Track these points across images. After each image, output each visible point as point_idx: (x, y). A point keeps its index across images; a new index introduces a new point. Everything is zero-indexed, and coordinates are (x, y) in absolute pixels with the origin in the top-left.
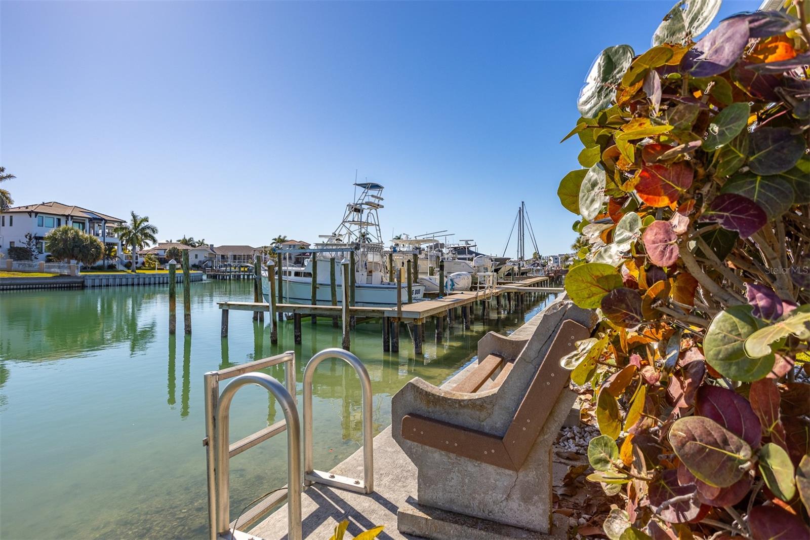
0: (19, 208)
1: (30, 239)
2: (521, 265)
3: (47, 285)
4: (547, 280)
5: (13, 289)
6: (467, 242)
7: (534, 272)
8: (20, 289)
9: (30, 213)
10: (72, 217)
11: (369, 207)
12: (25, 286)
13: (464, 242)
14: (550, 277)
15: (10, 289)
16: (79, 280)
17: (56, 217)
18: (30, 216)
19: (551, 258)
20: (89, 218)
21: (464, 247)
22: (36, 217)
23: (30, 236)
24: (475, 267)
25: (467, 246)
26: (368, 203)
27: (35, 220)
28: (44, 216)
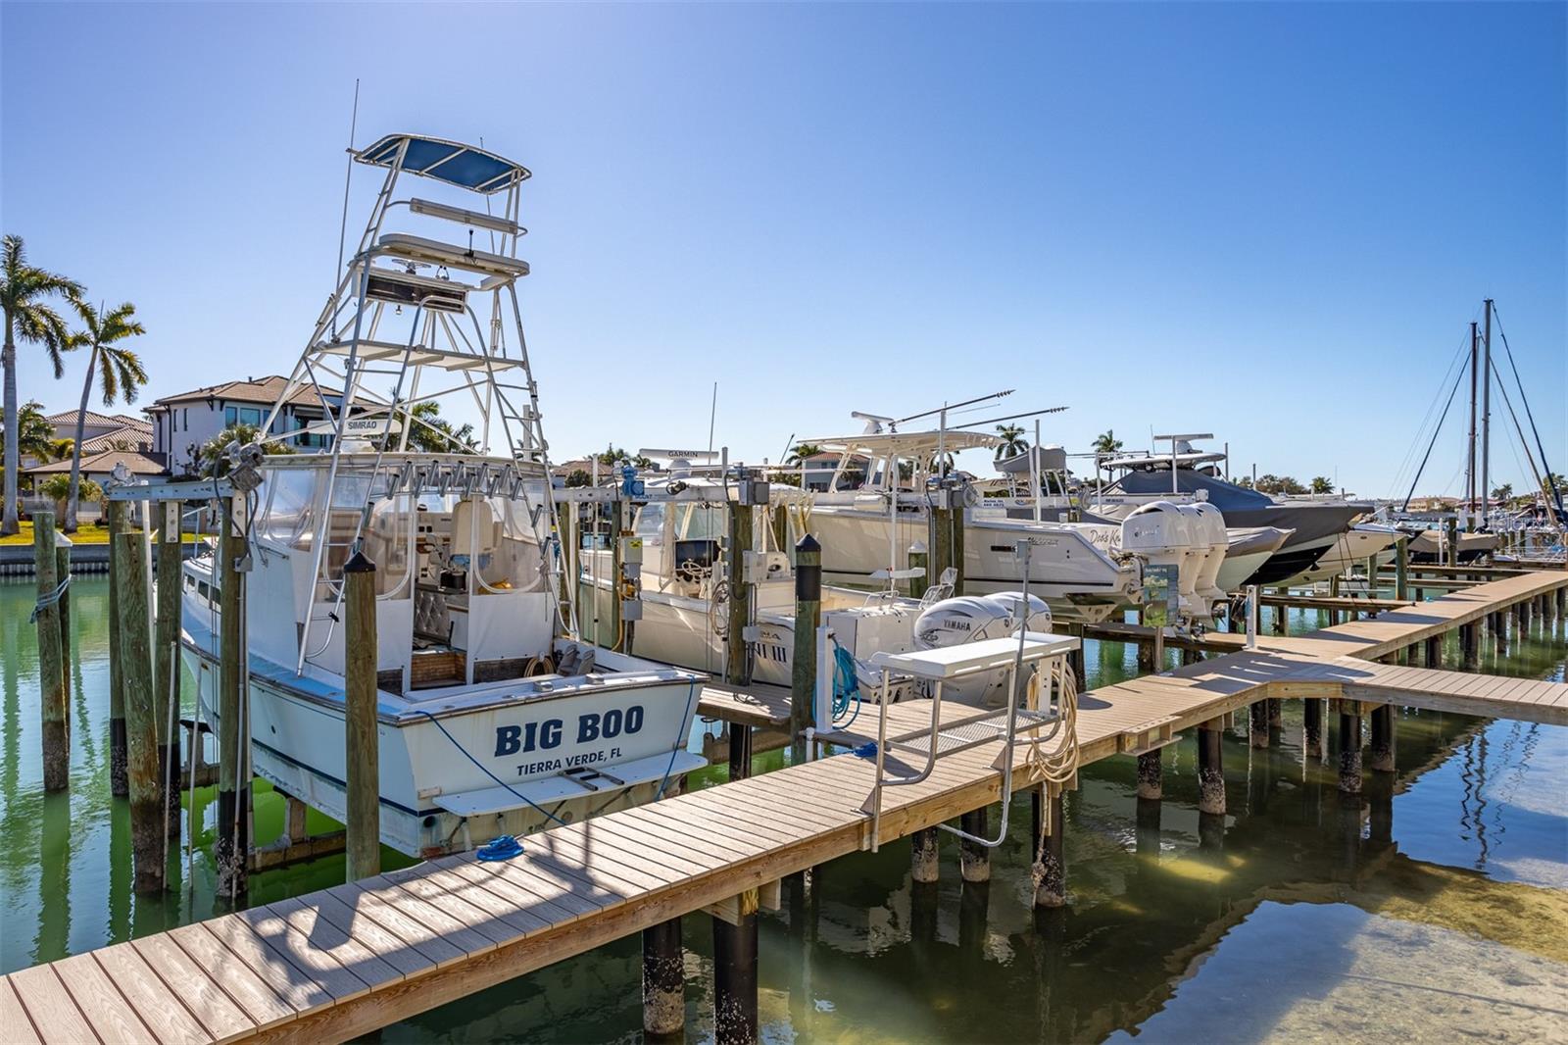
0: (201, 391)
1: (197, 458)
2: (1462, 524)
6: (1183, 442)
7: (1529, 546)
9: (211, 400)
10: (293, 406)
11: (476, 275)
13: (1170, 445)
17: (262, 408)
18: (212, 407)
21: (1170, 463)
22: (221, 409)
23: (197, 452)
24: (1127, 557)
25: (1178, 457)
26: (397, 246)
27: (220, 416)
28: (239, 406)
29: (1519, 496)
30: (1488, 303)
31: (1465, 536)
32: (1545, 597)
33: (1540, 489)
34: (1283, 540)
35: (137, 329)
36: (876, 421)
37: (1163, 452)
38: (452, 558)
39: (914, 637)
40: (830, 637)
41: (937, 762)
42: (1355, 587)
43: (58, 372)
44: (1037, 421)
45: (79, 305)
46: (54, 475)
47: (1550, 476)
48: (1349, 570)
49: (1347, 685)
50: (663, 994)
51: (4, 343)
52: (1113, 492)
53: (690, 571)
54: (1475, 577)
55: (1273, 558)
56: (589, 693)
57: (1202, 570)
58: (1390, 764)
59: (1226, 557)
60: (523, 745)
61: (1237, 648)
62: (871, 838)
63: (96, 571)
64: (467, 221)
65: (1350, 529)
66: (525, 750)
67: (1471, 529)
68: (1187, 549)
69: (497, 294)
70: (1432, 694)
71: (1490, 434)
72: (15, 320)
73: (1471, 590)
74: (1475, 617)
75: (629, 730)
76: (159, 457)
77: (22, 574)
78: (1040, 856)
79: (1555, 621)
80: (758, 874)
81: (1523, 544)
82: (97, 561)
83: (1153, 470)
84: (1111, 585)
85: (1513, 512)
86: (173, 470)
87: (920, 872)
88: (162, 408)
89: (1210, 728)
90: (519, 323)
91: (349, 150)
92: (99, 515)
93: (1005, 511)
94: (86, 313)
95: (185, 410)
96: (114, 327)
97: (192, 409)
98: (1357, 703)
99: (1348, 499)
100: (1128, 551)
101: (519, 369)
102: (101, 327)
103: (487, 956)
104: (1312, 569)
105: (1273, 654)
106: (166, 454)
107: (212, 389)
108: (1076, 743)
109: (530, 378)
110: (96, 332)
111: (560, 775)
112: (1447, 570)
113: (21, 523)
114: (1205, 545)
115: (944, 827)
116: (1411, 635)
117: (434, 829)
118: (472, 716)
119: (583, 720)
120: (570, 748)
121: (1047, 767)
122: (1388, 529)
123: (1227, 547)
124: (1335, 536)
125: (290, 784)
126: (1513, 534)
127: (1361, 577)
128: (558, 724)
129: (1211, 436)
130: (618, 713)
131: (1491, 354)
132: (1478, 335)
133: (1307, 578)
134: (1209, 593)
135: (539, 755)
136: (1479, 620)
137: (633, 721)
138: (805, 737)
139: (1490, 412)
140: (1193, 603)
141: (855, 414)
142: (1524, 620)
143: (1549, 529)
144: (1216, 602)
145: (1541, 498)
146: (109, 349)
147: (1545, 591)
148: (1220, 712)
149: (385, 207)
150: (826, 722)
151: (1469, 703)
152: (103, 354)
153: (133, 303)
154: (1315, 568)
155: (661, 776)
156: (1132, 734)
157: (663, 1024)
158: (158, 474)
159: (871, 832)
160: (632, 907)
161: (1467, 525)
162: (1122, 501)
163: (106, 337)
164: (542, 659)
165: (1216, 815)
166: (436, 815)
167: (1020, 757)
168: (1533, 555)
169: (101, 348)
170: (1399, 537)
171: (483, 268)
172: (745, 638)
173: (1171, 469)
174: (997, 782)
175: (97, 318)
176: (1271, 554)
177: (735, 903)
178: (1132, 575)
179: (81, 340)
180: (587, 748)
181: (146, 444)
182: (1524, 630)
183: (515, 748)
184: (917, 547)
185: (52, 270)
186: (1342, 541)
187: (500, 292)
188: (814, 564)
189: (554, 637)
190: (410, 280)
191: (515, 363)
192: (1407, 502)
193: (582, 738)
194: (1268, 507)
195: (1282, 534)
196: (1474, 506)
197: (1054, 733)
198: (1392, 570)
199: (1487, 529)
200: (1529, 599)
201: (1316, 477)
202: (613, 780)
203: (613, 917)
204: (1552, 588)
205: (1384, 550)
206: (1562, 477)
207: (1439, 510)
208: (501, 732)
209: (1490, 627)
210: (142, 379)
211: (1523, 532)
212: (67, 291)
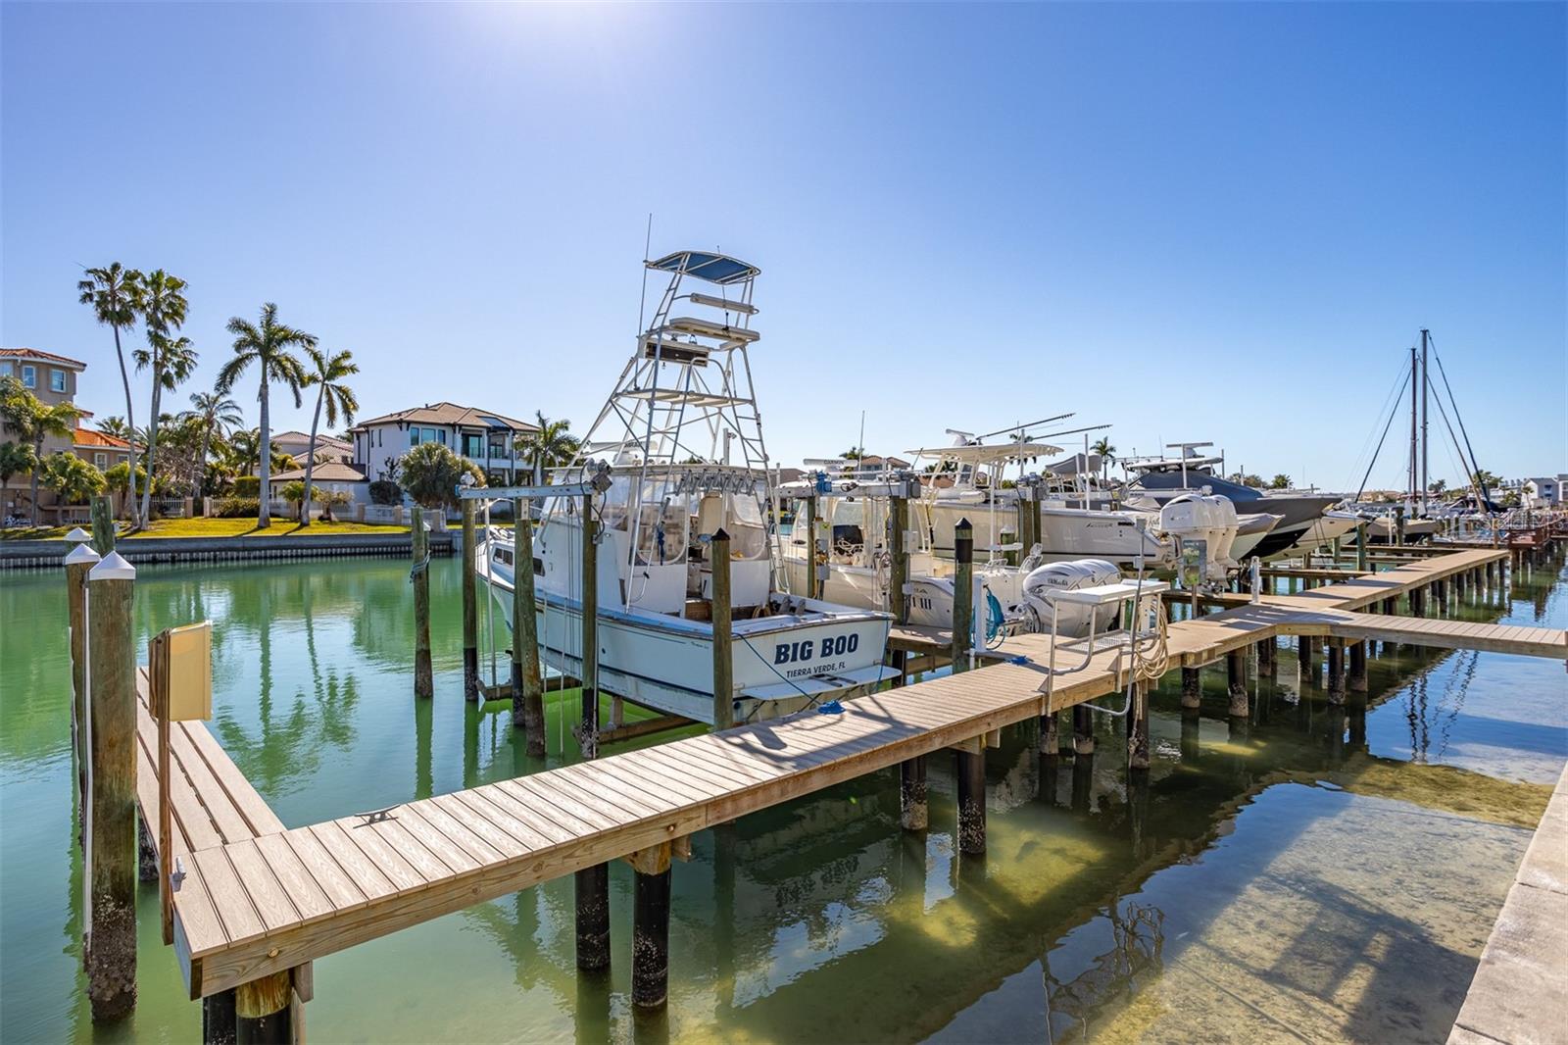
0: (392, 415)
1: (393, 467)
2: (1408, 512)
3: (396, 547)
4: (1502, 561)
5: (346, 554)
6: (1189, 449)
7: (1462, 530)
8: (355, 554)
9: (400, 422)
10: (460, 426)
11: (722, 342)
12: (362, 550)
13: (1179, 451)
14: (1515, 549)
15: (341, 555)
16: (444, 539)
17: (437, 428)
18: (401, 428)
19: (1531, 484)
20: (488, 429)
21: (1180, 465)
22: (408, 430)
23: (392, 463)
24: (1165, 535)
25: (1187, 460)
26: (681, 326)
27: (407, 435)
28: (420, 427)
29: (1452, 489)
30: (1425, 332)
31: (1411, 522)
32: (1477, 569)
33: (1471, 483)
34: (1276, 523)
35: (353, 369)
36: (963, 435)
37: (1174, 457)
38: (699, 537)
39: (1023, 591)
40: (985, 587)
41: (1093, 657)
42: (1320, 562)
43: (298, 404)
44: (1086, 435)
45: (312, 352)
46: (290, 482)
47: (1478, 473)
48: (1317, 550)
49: (1333, 626)
50: (916, 805)
51: (260, 383)
52: (1134, 488)
53: (843, 547)
54: (1419, 554)
55: (1267, 537)
56: (829, 624)
57: (1221, 545)
58: (1364, 686)
59: (1237, 535)
60: (790, 658)
61: (1246, 603)
62: (1046, 708)
63: (327, 555)
64: (724, 307)
65: (1323, 515)
66: (792, 661)
67: (1415, 517)
68: (1210, 529)
69: (730, 353)
70: (1398, 631)
71: (1428, 439)
72: (268, 365)
73: (1417, 564)
74: (1423, 583)
75: (850, 650)
76: (359, 467)
77: (276, 557)
78: (1134, 733)
79: (1485, 591)
80: (989, 724)
81: (1457, 529)
82: (327, 547)
83: (1166, 471)
84: (1154, 556)
85: (1448, 502)
86: (370, 478)
87: (1046, 747)
88: (363, 429)
89: (1238, 655)
90: (749, 374)
91: (645, 261)
92: (321, 512)
93: (1064, 503)
94: (317, 358)
95: (380, 430)
96: (336, 369)
97: (384, 428)
98: (1341, 639)
99: (1315, 492)
100: (1165, 531)
101: (748, 405)
102: (327, 368)
103: (867, 755)
104: (1293, 547)
105: (1274, 607)
106: (364, 465)
107: (400, 414)
108: (1167, 653)
109: (756, 412)
110: (323, 373)
111: (810, 678)
112: (1395, 550)
113: (272, 519)
114: (1222, 526)
115: (1085, 705)
116: (1375, 595)
117: (739, 710)
118: (762, 637)
119: (825, 641)
120: (816, 661)
121: (1147, 668)
122: (1352, 516)
123: (1237, 528)
124: (1312, 521)
125: (615, 686)
126: (1449, 521)
127: (1328, 555)
128: (810, 644)
129: (1211, 444)
130: (844, 638)
131: (1428, 373)
132: (1417, 357)
133: (1286, 555)
134: (1225, 562)
135: (800, 664)
136: (1425, 586)
137: (850, 643)
138: (968, 655)
139: (1428, 420)
140: (1215, 570)
141: (948, 431)
142: (1460, 587)
143: (1479, 516)
144: (1230, 569)
145: (1471, 491)
146: (332, 386)
147: (1478, 564)
148: (1244, 643)
149: (672, 299)
150: (982, 643)
151: (1425, 637)
152: (328, 390)
153: (350, 350)
154: (1295, 546)
155: (877, 679)
156: (1191, 653)
157: (916, 824)
158: (361, 481)
159: (1047, 704)
160: (929, 736)
161: (1412, 512)
162: (1143, 495)
163: (331, 376)
164: (764, 607)
165: (1241, 717)
166: (741, 702)
167: (1126, 664)
168: (1465, 538)
169: (327, 385)
170: (1361, 521)
171: (706, 332)
172: (904, 592)
173: (1181, 469)
174: (1113, 679)
175: (324, 362)
176: (1265, 534)
177: (978, 741)
178: (1169, 549)
179: (313, 379)
180: (827, 661)
181: (347, 457)
182: (1461, 596)
183: (785, 660)
184: (1007, 529)
185: (294, 326)
186: (1317, 524)
187: (733, 353)
188: (969, 538)
189: (770, 592)
190: (673, 345)
191: (746, 401)
192: (1359, 494)
193: (824, 655)
194: (1259, 499)
195: (1274, 518)
196: (1415, 498)
197: (1153, 646)
198: (1355, 550)
199: (1428, 516)
200: (1465, 571)
201: (1277, 474)
202: (848, 681)
203: (921, 741)
204: (1483, 562)
205: (1348, 532)
206: (1489, 473)
207: (1384, 502)
208: (779, 648)
209: (1433, 593)
210: (355, 408)
211: (1457, 520)
212: (305, 342)
